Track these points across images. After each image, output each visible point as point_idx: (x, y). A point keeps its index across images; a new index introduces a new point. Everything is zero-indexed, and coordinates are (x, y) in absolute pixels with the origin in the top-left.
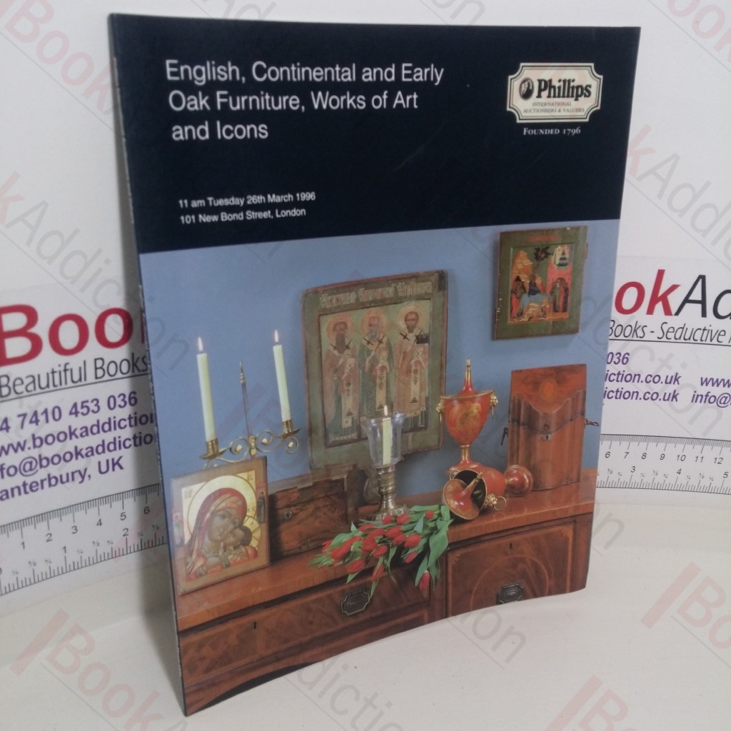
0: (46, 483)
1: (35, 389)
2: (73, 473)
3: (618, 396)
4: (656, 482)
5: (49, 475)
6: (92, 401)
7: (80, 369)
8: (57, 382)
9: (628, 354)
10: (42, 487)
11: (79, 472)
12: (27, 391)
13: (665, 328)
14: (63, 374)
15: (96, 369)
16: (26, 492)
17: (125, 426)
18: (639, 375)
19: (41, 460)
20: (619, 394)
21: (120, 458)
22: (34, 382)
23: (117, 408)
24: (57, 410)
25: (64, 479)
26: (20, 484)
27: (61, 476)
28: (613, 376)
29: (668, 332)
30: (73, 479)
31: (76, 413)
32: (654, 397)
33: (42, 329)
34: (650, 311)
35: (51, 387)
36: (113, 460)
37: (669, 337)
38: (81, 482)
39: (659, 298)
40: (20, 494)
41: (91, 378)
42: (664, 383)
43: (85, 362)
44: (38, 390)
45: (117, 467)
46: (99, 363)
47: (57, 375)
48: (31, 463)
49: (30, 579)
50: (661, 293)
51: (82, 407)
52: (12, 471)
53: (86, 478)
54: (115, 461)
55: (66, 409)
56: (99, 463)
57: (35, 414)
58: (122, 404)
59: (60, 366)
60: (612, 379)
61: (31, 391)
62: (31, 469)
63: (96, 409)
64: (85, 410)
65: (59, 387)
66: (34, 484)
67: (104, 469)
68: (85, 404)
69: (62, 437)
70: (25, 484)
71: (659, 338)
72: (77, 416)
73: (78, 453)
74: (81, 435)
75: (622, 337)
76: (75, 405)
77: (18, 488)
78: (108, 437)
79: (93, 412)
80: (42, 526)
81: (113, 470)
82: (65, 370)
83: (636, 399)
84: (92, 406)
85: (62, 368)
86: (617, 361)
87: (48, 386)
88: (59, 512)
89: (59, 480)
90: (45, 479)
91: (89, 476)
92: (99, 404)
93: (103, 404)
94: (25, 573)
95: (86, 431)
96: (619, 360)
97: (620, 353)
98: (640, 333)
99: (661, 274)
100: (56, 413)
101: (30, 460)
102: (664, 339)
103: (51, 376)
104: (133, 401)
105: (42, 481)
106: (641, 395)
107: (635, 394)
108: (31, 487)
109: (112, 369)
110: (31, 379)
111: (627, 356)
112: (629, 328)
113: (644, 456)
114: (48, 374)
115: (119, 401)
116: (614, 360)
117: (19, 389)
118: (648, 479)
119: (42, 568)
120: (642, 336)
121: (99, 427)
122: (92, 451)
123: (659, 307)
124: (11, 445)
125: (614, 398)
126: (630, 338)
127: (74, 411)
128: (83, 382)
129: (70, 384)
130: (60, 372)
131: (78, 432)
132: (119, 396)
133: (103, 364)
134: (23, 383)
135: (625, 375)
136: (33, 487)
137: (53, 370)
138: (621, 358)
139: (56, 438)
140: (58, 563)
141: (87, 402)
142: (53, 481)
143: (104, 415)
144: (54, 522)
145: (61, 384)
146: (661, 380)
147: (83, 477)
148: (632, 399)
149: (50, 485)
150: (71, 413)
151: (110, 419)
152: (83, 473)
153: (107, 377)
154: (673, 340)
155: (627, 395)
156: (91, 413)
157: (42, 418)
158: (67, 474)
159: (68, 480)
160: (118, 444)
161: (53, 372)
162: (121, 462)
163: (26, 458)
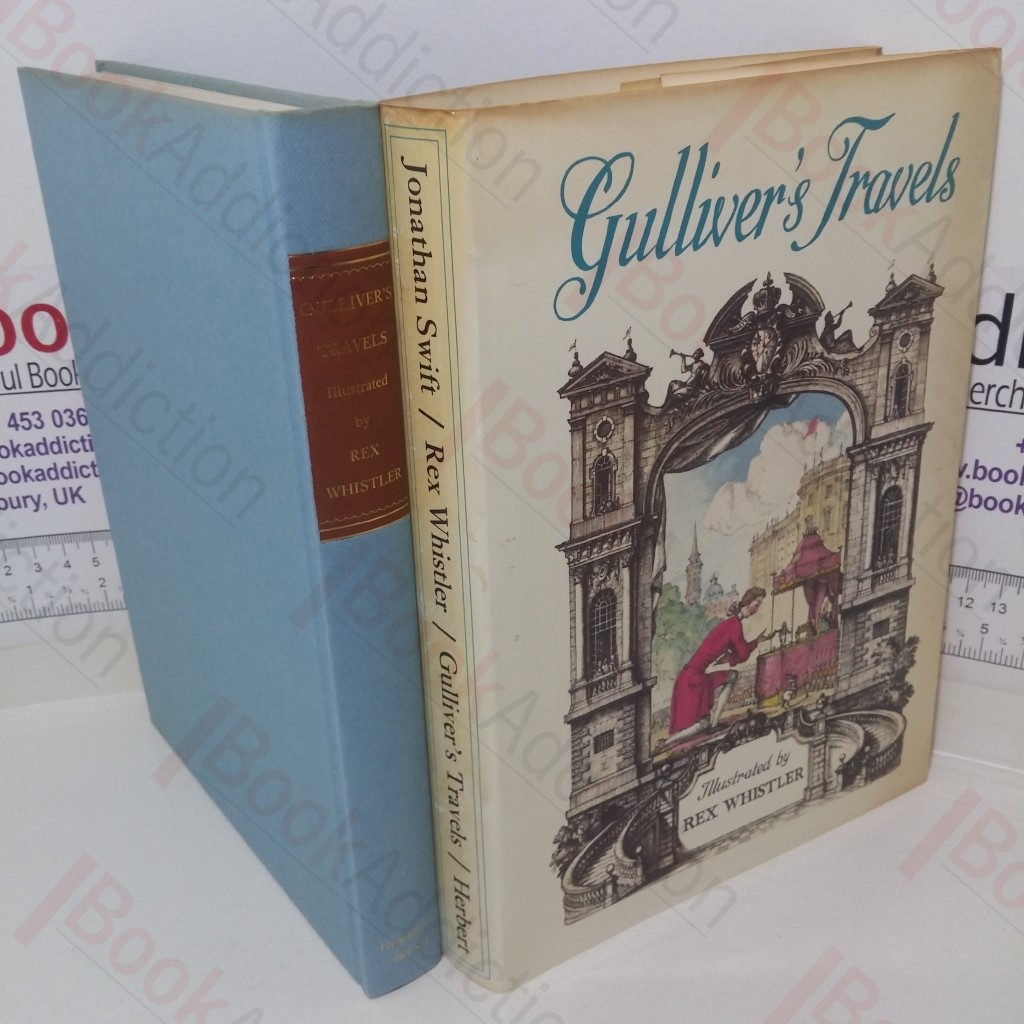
2: (25, 498)
6: (34, 413)
7: (12, 372)
11: (31, 497)
15: (31, 375)
17: (79, 450)
21: (80, 488)
23: (65, 426)
25: (15, 504)
30: (26, 506)
31: (16, 426)
36: (71, 489)
38: (36, 511)
41: (26, 386)
43: (16, 365)
45: (76, 499)
46: (34, 369)
51: (22, 420)
53: (42, 506)
54: (74, 490)
56: (54, 490)
58: (71, 422)
63: (39, 424)
64: (26, 424)
67: (61, 498)
68: (25, 417)
72: (17, 429)
73: (27, 475)
76: (13, 416)
78: (61, 460)
79: (36, 426)
81: (74, 502)
84: (34, 421)
91: (45, 504)
92: (42, 418)
93: (47, 418)
95: (32, 450)
104: (83, 420)
109: (51, 377)
115: (66, 418)
121: (46, 447)
122: (42, 475)
127: (12, 423)
128: (18, 390)
131: (22, 449)
132: (65, 411)
133: (39, 371)
141: (27, 414)
143: (50, 433)
147: (37, 504)
150: (10, 426)
151: (58, 438)
152: (36, 499)
153: (45, 387)
156: (33, 428)
160: (74, 471)
162: (80, 493)
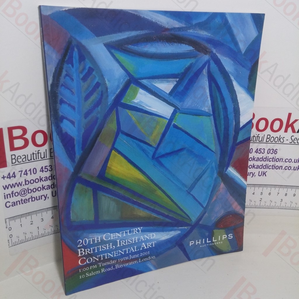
0: (30, 200)
1: (26, 161)
3: (273, 168)
4: (292, 206)
5: (32, 196)
8: (35, 158)
9: (277, 149)
10: (29, 202)
12: (23, 161)
13: (293, 138)
14: (37, 154)
16: (22, 203)
18: (282, 159)
19: (28, 190)
20: (273, 167)
22: (25, 157)
24: (35, 170)
26: (20, 200)
27: (37, 197)
28: (270, 159)
29: (294, 140)
32: (289, 168)
33: (28, 136)
34: (286, 131)
35: (33, 160)
37: (295, 142)
39: (290, 125)
40: (20, 204)
42: (293, 162)
44: (27, 161)
47: (35, 155)
48: (24, 191)
49: (24, 240)
50: (290, 123)
52: (17, 194)
55: (38, 169)
57: (26, 171)
59: (36, 151)
60: (270, 160)
61: (24, 161)
62: (24, 194)
65: (36, 160)
66: (26, 200)
69: (37, 181)
70: (22, 200)
71: (290, 142)
74: (45, 181)
75: (274, 142)
77: (19, 201)
80: (29, 218)
82: (38, 153)
83: (281, 169)
85: (37, 152)
86: (272, 152)
87: (31, 159)
88: (36, 212)
89: (36, 199)
90: (30, 198)
94: (22, 237)
96: (273, 152)
97: (273, 149)
98: (282, 140)
99: (290, 115)
100: (35, 171)
101: (24, 190)
102: (293, 143)
103: (32, 155)
105: (29, 199)
106: (283, 168)
107: (281, 167)
108: (24, 201)
110: (24, 156)
111: (276, 150)
112: (277, 138)
113: (286, 195)
114: (31, 154)
116: (271, 152)
117: (20, 160)
118: (288, 205)
119: (29, 236)
120: (283, 141)
123: (290, 129)
124: (16, 183)
125: (271, 169)
126: (277, 142)
129: (40, 159)
130: (36, 154)
134: (21, 158)
135: (276, 159)
136: (25, 201)
137: (33, 153)
138: (274, 151)
139: (34, 181)
140: (35, 234)
142: (33, 199)
144: (34, 216)
145: (36, 159)
146: (292, 161)
148: (279, 169)
149: (32, 201)
154: (297, 143)
155: (277, 167)
157: (29, 173)
158: (39, 196)
159: (39, 199)
161: (33, 154)
163: (22, 189)
